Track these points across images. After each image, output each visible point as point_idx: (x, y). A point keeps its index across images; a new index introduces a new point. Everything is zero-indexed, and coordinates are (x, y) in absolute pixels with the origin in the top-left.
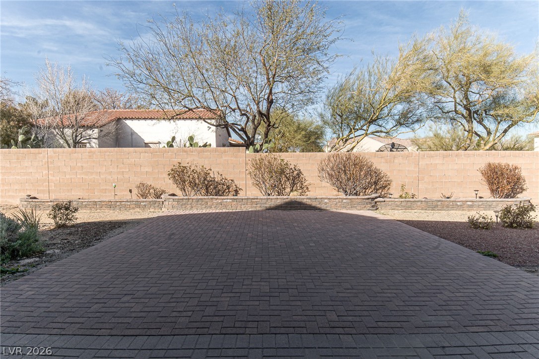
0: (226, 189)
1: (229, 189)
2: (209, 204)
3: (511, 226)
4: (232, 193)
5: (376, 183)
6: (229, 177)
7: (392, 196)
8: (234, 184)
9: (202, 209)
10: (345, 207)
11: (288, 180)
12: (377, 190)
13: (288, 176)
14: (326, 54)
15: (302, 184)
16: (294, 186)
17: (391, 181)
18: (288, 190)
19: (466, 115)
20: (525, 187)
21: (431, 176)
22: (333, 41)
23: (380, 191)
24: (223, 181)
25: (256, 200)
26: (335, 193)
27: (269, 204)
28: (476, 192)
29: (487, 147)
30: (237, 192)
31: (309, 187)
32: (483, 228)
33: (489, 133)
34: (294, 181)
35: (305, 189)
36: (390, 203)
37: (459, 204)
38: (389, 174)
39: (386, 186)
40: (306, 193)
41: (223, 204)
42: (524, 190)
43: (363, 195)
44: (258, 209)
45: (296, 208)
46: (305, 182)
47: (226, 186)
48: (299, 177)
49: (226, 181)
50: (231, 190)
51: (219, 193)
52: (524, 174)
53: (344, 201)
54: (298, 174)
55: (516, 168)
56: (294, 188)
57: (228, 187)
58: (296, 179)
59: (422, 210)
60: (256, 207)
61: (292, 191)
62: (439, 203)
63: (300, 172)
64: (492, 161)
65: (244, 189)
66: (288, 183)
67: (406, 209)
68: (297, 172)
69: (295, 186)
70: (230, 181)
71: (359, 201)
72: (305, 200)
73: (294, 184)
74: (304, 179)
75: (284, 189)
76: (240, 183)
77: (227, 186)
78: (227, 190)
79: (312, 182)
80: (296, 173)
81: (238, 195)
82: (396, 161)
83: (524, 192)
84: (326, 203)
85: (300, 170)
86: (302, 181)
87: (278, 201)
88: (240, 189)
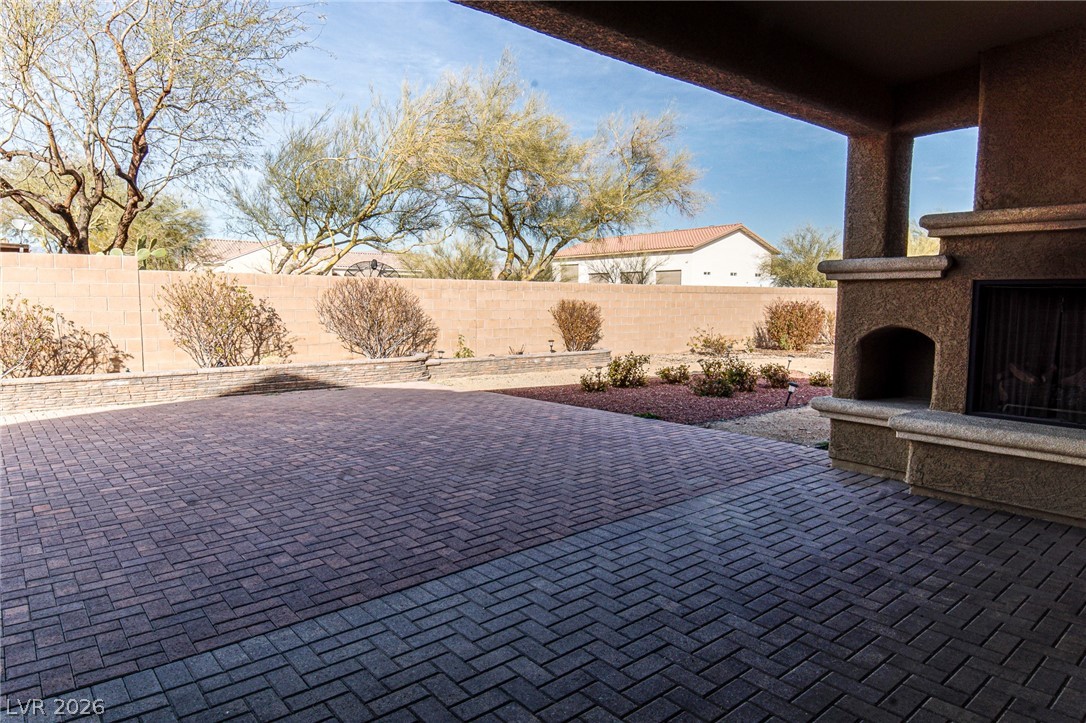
0: (85, 358)
1: (94, 356)
2: (64, 395)
3: (623, 384)
4: (105, 367)
5: (415, 335)
6: (94, 328)
7: (444, 355)
8: (108, 346)
9: (44, 408)
10: (379, 379)
11: (248, 331)
12: (417, 345)
13: (247, 322)
14: (280, 70)
15: (279, 340)
16: (261, 344)
17: (437, 329)
18: (248, 353)
19: (504, 223)
20: (600, 334)
21: (492, 320)
22: (295, 48)
23: (422, 347)
24: (78, 337)
25: (193, 378)
26: (347, 354)
27: (226, 383)
28: (551, 343)
29: (532, 276)
30: (117, 363)
31: (293, 345)
32: (598, 390)
33: (531, 254)
34: (261, 333)
35: (286, 349)
36: (448, 366)
37: (536, 361)
38: (434, 318)
39: (430, 339)
40: (289, 358)
41: (105, 392)
42: (600, 338)
43: (395, 356)
44: (200, 396)
45: (288, 389)
46: (284, 336)
47: (85, 351)
48: (272, 325)
49: (86, 337)
50: (100, 358)
51: (65, 368)
52: (602, 316)
53: (379, 367)
54: (269, 319)
55: (593, 308)
56: (262, 349)
57: (93, 353)
58: (264, 329)
59: (492, 374)
60: (194, 394)
61: (257, 353)
62: (513, 362)
63: (274, 315)
64: (565, 299)
65: (137, 355)
66: (247, 338)
67: (470, 375)
68: (267, 314)
69: (265, 343)
70: (98, 338)
71: (402, 365)
72: (305, 371)
73: (260, 340)
74: (282, 329)
75: (240, 350)
76: (123, 341)
77: (89, 351)
78: (90, 361)
79: (299, 335)
80: (264, 316)
81: (121, 369)
82: (444, 295)
83: (600, 341)
84: (346, 374)
85: (273, 311)
86: (279, 334)
87: (247, 377)
88: (126, 356)
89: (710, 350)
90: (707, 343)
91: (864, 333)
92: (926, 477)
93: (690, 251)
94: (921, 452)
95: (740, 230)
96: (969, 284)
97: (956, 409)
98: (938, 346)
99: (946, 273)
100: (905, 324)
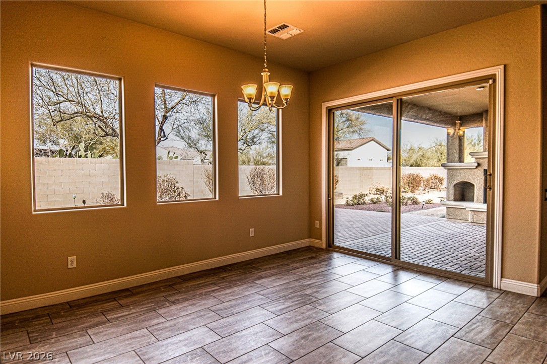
3: (359, 204)
8: (184, 191)
30: (186, 198)
50: (181, 196)
55: (336, 176)
57: (179, 194)
65: (192, 194)
76: (189, 190)
88: (188, 195)
89: (379, 193)
90: (377, 190)
91: (455, 183)
92: (475, 220)
93: (351, 150)
94: (473, 213)
95: (373, 140)
96: (483, 170)
97: (481, 202)
98: (475, 186)
99: (477, 167)
100: (466, 180)
